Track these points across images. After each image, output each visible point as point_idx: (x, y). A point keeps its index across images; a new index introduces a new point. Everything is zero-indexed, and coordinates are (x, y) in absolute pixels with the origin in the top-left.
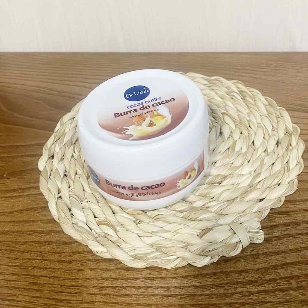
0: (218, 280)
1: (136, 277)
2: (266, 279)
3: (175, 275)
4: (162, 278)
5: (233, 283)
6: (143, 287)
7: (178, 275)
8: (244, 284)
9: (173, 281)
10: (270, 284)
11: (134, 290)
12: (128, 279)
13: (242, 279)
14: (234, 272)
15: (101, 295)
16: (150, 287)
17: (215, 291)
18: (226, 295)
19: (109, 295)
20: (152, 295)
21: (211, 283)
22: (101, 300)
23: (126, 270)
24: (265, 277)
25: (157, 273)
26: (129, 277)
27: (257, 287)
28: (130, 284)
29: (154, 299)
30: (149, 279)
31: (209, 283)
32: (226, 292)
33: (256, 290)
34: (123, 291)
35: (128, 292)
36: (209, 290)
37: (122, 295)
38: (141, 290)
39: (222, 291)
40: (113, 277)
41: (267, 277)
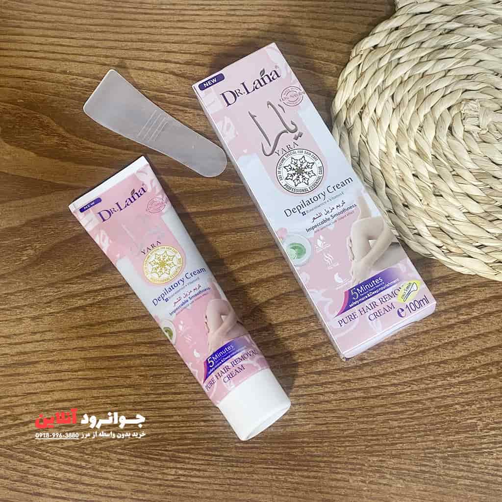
0: (417, 375)
1: (330, 380)
2: (466, 368)
3: (372, 374)
4: (358, 379)
5: (433, 377)
6: (341, 391)
7: (376, 374)
8: (444, 376)
9: (371, 381)
10: (471, 373)
11: (333, 395)
12: (323, 383)
13: (441, 371)
14: (433, 364)
15: (300, 404)
16: (348, 390)
17: (415, 388)
18: (427, 390)
19: (308, 403)
20: (352, 399)
21: (411, 379)
22: (301, 410)
23: (319, 374)
24: (464, 366)
25: (351, 374)
26: (324, 381)
27: (457, 378)
28: (327, 390)
29: (355, 402)
30: (345, 381)
31: (409, 379)
32: (426, 386)
33: (456, 381)
34: (322, 398)
35: (326, 398)
36: (410, 386)
37: (321, 402)
38: (340, 395)
39: (423, 386)
40: (307, 383)
41: (468, 366)
